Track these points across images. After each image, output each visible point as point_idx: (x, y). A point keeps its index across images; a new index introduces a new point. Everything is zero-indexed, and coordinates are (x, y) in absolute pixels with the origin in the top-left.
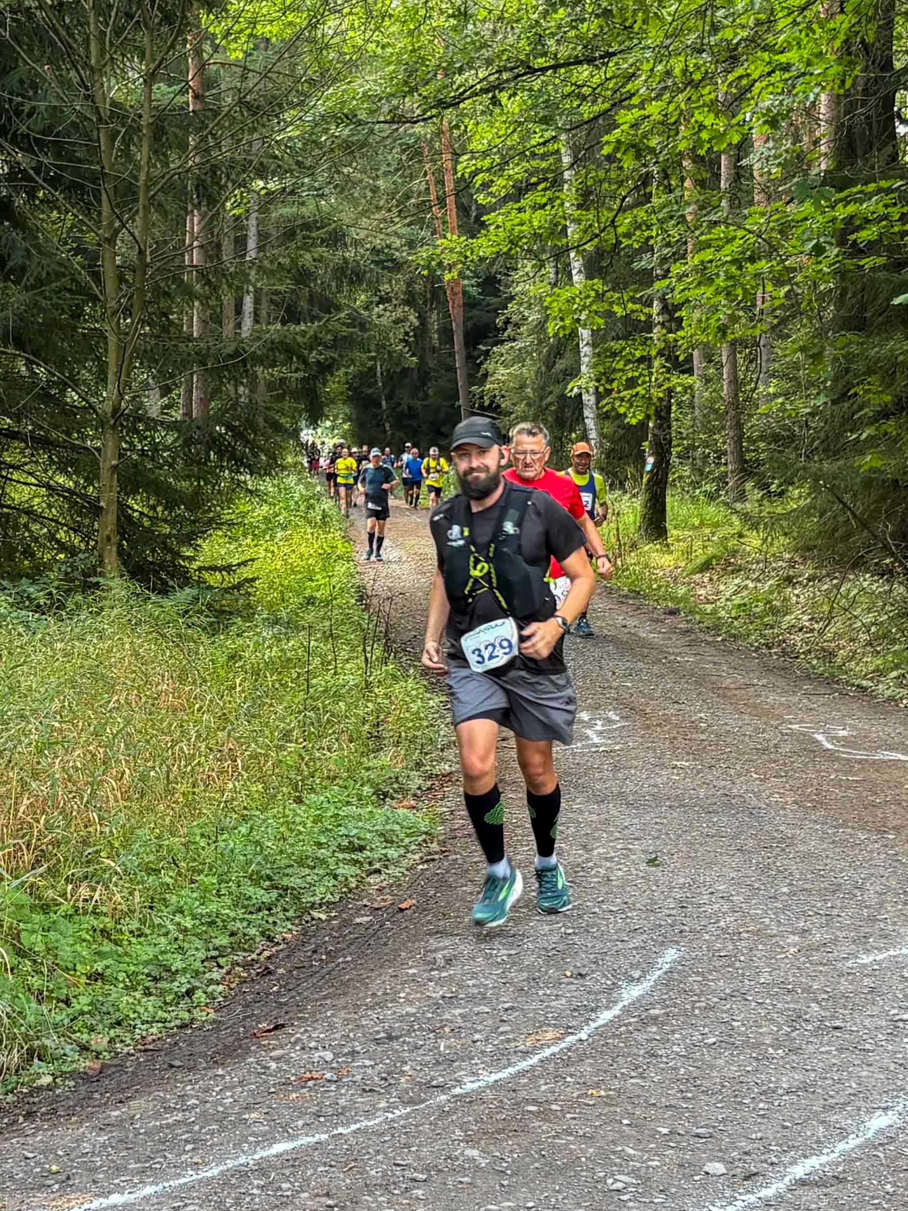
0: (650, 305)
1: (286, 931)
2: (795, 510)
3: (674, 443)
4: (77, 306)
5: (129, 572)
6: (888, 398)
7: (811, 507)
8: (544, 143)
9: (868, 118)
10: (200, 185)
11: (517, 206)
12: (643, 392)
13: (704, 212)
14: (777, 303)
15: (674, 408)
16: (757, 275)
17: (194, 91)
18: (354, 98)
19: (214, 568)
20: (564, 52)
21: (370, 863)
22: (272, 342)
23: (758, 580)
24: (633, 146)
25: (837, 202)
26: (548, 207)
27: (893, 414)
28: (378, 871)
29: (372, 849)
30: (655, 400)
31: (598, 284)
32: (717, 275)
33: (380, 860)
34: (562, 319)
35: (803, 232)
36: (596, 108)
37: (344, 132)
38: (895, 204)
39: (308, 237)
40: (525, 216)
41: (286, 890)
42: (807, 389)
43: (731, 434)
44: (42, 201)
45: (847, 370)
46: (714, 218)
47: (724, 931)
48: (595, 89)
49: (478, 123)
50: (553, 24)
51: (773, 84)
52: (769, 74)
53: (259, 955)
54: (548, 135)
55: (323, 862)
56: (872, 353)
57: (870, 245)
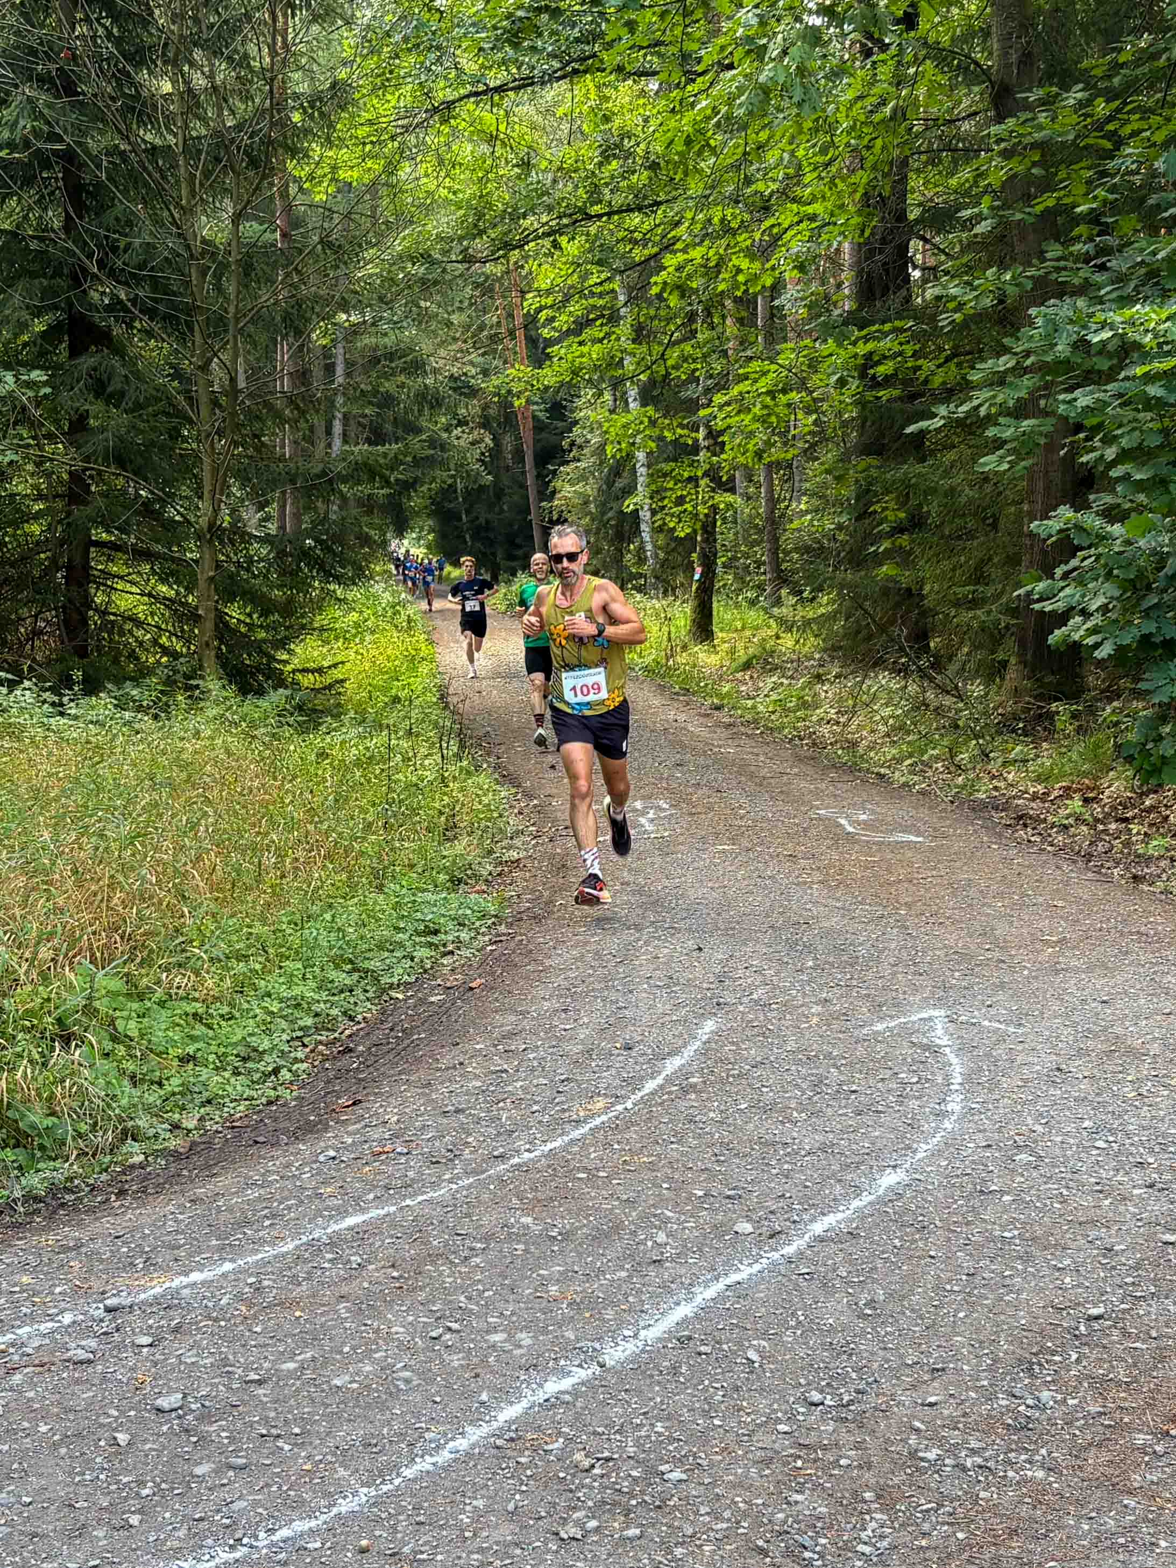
0: (697, 431)
1: (366, 1010)
2: (823, 615)
3: (720, 554)
4: (175, 428)
5: (227, 674)
6: (903, 515)
7: (836, 612)
8: (601, 284)
9: (885, 264)
10: (286, 317)
11: (577, 340)
12: (690, 509)
14: (807, 429)
15: (719, 523)
16: (789, 405)
17: (281, 230)
18: (428, 239)
19: (305, 671)
20: (618, 200)
21: (444, 946)
22: (356, 463)
23: (792, 677)
24: (678, 287)
25: (858, 339)
26: (605, 341)
27: (907, 530)
28: (451, 953)
29: (445, 933)
30: (701, 516)
31: (650, 410)
32: (754, 405)
33: (453, 942)
34: (619, 443)
35: (829, 367)
36: (646, 252)
37: (418, 270)
38: (908, 342)
39: (388, 367)
40: (585, 349)
41: (367, 972)
42: (834, 506)
43: (769, 546)
44: (139, 331)
45: (868, 491)
46: (750, 353)
48: (645, 234)
49: (540, 265)
50: (607, 174)
51: (801, 233)
52: (798, 224)
53: (341, 1033)
54: (603, 276)
55: (401, 945)
56: (888, 476)
57: (887, 378)
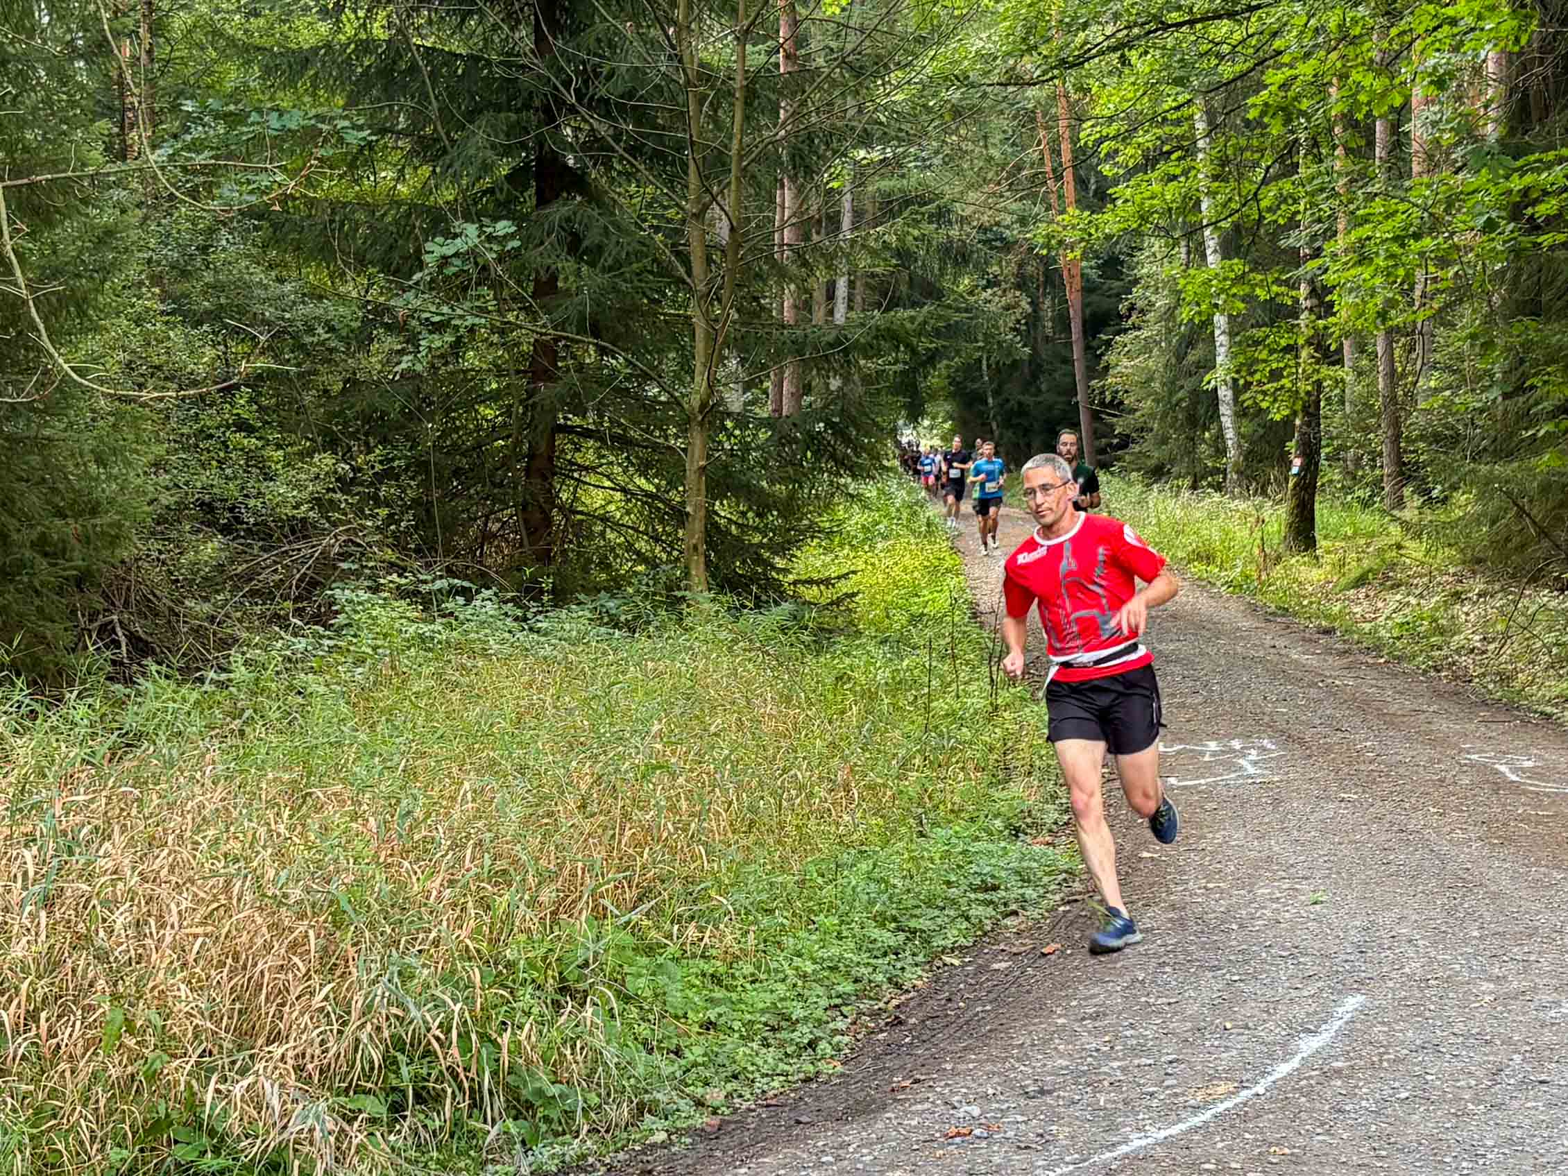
0: (1298, 288)
1: (916, 977)
2: (1462, 518)
3: (1323, 443)
7: (1479, 514)
8: (1177, 108)
10: (796, 155)
11: (1146, 178)
12: (1289, 385)
13: (1360, 183)
14: (1446, 285)
16: (1422, 254)
17: (785, 50)
18: (965, 58)
19: (809, 582)
21: (1005, 904)
23: (1421, 596)
24: (1283, 109)
25: (1513, 171)
26: (1182, 179)
28: (1015, 913)
29: (1007, 889)
31: (1238, 263)
32: (1377, 254)
33: (1017, 900)
34: (1198, 304)
35: (1474, 207)
36: (1237, 68)
37: (955, 95)
39: (917, 213)
40: (1157, 188)
41: (915, 933)
43: (1387, 433)
44: (619, 173)
46: (1375, 190)
47: (1410, 977)
48: (1235, 47)
51: (1440, 40)
52: (1435, 29)
53: (886, 1003)
54: (1181, 99)
55: (954, 902)
56: (1554, 340)
57: (1549, 220)
